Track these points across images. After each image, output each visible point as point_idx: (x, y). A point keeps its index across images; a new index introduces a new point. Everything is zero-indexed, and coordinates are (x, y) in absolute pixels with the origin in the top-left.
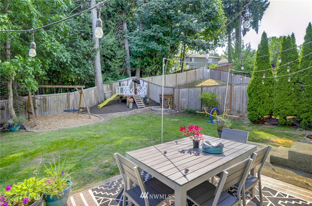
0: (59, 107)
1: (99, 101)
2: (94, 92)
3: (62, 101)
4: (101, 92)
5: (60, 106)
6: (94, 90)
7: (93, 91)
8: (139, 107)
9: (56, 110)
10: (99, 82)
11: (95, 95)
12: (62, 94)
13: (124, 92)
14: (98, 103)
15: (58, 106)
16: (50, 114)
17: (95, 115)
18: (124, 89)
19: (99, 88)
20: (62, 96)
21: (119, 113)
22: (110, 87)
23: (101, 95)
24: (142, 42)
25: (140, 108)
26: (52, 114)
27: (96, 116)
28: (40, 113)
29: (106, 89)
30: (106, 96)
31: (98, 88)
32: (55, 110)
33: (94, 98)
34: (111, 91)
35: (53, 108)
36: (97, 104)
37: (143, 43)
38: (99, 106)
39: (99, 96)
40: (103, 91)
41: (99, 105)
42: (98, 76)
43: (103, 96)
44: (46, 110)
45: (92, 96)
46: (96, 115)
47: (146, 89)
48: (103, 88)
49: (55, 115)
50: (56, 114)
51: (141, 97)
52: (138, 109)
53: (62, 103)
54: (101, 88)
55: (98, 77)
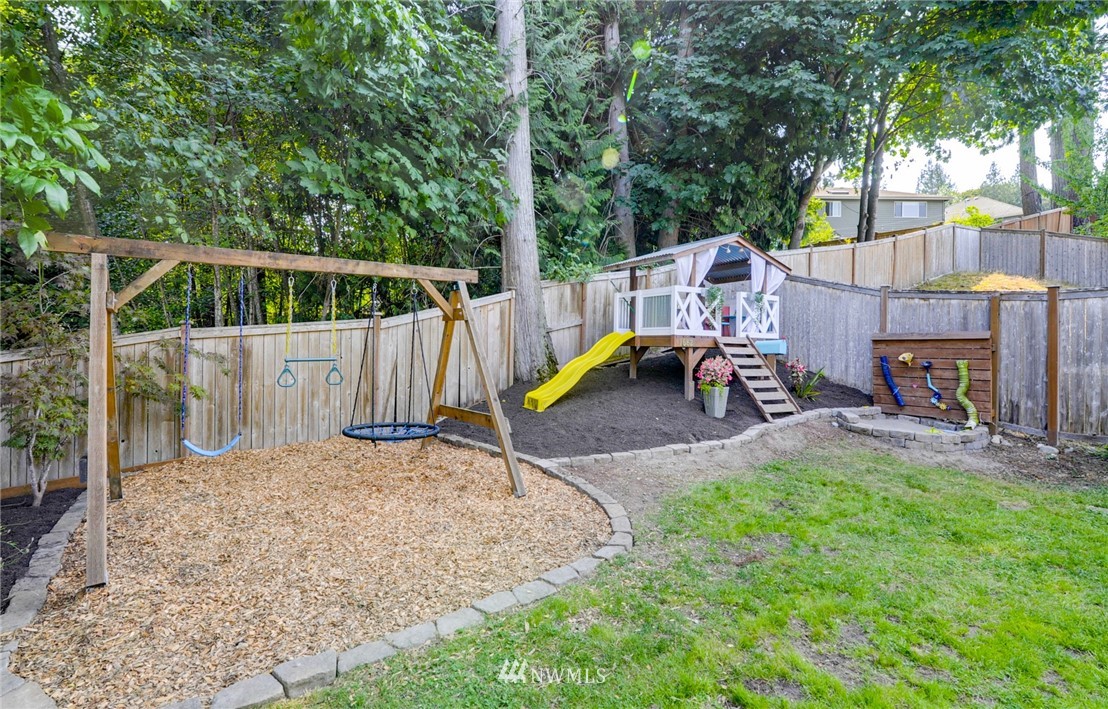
0: (316, 403)
1: (524, 369)
2: (497, 323)
3: (334, 369)
4: (535, 320)
5: (322, 397)
6: (497, 308)
7: (494, 318)
8: (768, 409)
9: (299, 415)
10: (523, 270)
11: (502, 334)
12: (334, 325)
13: (676, 320)
14: (516, 379)
15: (313, 395)
16: (269, 442)
17: (534, 466)
18: (676, 299)
19: (523, 300)
20: (334, 336)
21: (675, 453)
22: (573, 299)
23: (534, 337)
24: (724, 75)
25: (775, 415)
26: (280, 440)
27: (544, 471)
28: (209, 438)
29: (555, 308)
30: (554, 342)
31: (520, 298)
32: (294, 420)
33: (497, 354)
34: (578, 321)
35: (283, 406)
36: (511, 383)
37: (728, 82)
38: (534, 402)
39: (520, 345)
40: (539, 314)
41: (530, 394)
42: (521, 237)
43: (543, 342)
44: (245, 418)
45: (491, 340)
46: (544, 463)
47: (776, 306)
48: (541, 302)
49: (295, 445)
50: (300, 439)
51: (762, 352)
52: (765, 420)
53: (335, 377)
54: (532, 302)
55: (521, 243)
